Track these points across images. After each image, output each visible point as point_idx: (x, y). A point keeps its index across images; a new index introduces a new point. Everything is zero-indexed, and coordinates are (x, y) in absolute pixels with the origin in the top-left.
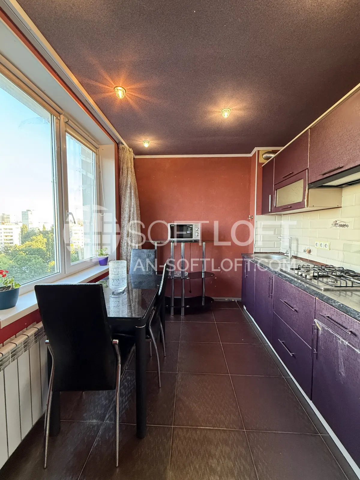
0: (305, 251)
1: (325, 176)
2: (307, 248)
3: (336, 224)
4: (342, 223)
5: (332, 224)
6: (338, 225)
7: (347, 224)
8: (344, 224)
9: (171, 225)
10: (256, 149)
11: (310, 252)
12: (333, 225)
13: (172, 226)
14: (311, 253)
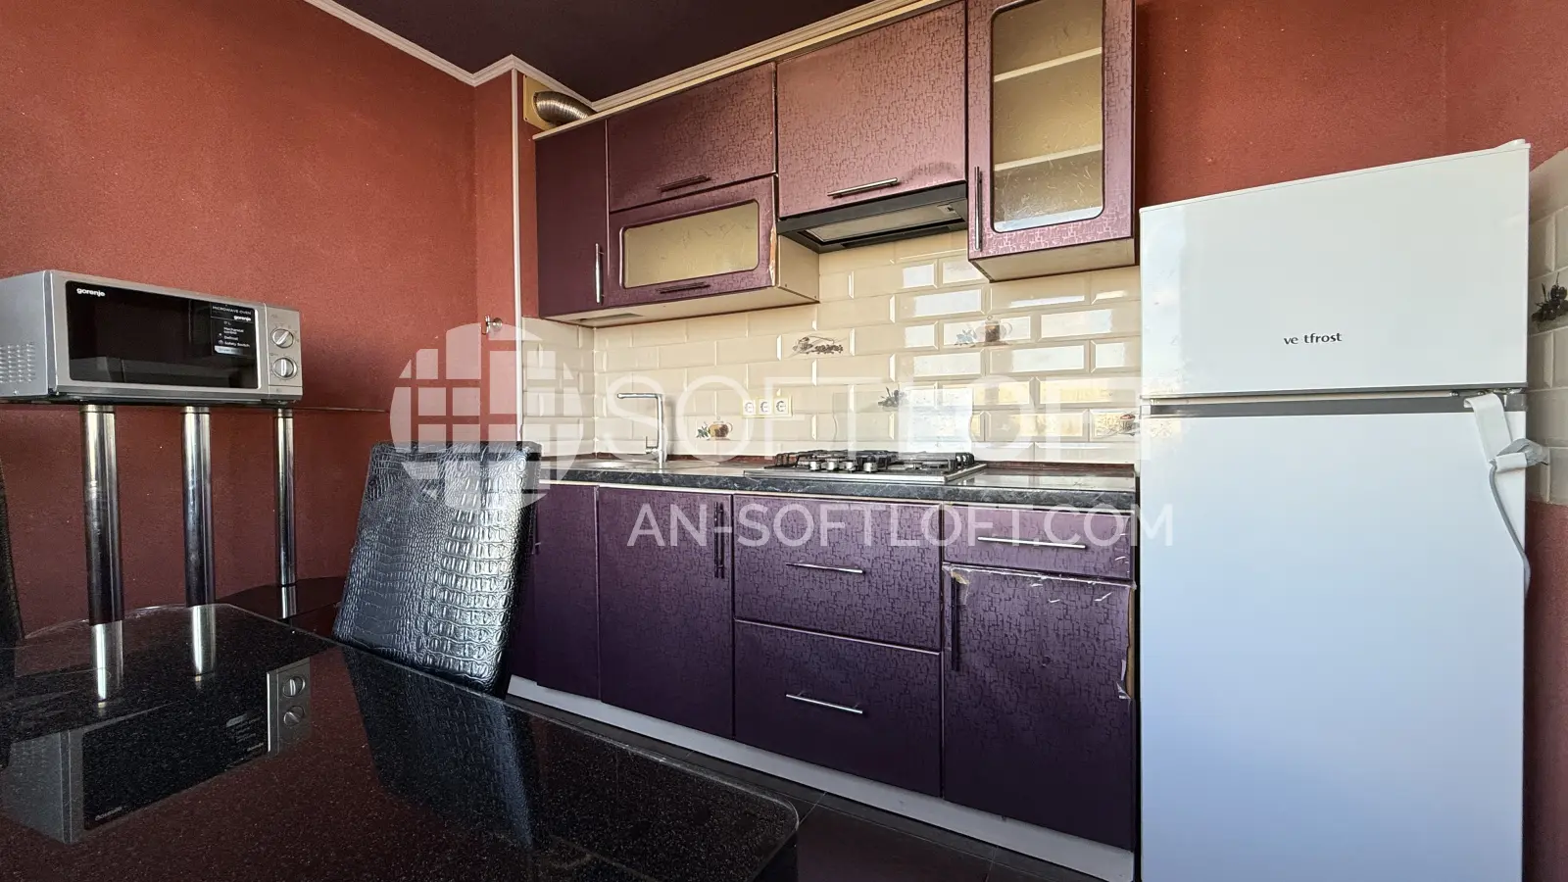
0: (702, 433)
1: (841, 202)
2: (712, 422)
3: (806, 346)
4: (825, 343)
5: (795, 348)
6: (813, 349)
7: (837, 345)
8: (830, 343)
9: (71, 287)
10: (510, 63)
11: (722, 432)
12: (799, 349)
13: (80, 291)
14: (728, 436)
